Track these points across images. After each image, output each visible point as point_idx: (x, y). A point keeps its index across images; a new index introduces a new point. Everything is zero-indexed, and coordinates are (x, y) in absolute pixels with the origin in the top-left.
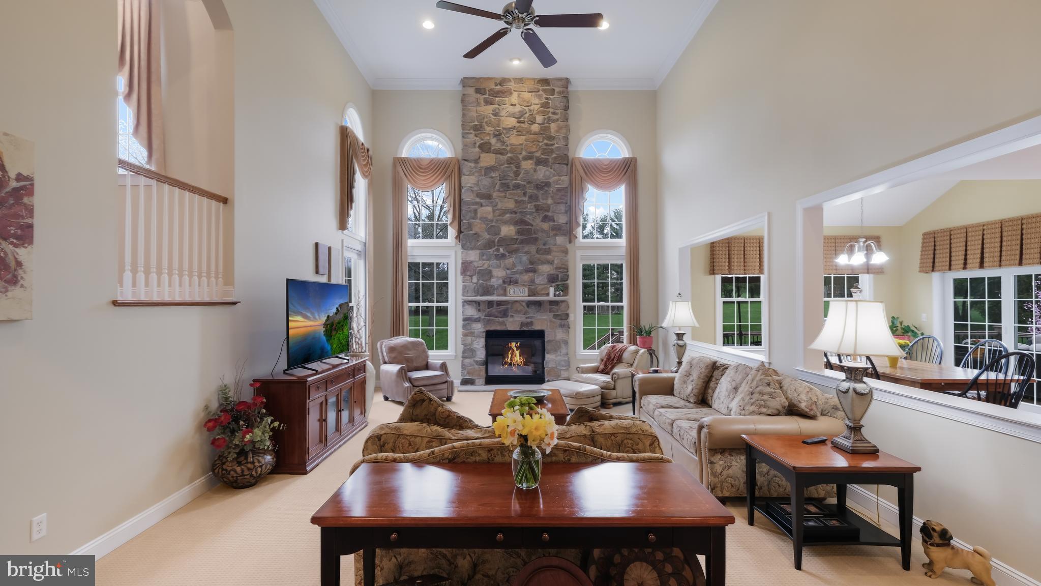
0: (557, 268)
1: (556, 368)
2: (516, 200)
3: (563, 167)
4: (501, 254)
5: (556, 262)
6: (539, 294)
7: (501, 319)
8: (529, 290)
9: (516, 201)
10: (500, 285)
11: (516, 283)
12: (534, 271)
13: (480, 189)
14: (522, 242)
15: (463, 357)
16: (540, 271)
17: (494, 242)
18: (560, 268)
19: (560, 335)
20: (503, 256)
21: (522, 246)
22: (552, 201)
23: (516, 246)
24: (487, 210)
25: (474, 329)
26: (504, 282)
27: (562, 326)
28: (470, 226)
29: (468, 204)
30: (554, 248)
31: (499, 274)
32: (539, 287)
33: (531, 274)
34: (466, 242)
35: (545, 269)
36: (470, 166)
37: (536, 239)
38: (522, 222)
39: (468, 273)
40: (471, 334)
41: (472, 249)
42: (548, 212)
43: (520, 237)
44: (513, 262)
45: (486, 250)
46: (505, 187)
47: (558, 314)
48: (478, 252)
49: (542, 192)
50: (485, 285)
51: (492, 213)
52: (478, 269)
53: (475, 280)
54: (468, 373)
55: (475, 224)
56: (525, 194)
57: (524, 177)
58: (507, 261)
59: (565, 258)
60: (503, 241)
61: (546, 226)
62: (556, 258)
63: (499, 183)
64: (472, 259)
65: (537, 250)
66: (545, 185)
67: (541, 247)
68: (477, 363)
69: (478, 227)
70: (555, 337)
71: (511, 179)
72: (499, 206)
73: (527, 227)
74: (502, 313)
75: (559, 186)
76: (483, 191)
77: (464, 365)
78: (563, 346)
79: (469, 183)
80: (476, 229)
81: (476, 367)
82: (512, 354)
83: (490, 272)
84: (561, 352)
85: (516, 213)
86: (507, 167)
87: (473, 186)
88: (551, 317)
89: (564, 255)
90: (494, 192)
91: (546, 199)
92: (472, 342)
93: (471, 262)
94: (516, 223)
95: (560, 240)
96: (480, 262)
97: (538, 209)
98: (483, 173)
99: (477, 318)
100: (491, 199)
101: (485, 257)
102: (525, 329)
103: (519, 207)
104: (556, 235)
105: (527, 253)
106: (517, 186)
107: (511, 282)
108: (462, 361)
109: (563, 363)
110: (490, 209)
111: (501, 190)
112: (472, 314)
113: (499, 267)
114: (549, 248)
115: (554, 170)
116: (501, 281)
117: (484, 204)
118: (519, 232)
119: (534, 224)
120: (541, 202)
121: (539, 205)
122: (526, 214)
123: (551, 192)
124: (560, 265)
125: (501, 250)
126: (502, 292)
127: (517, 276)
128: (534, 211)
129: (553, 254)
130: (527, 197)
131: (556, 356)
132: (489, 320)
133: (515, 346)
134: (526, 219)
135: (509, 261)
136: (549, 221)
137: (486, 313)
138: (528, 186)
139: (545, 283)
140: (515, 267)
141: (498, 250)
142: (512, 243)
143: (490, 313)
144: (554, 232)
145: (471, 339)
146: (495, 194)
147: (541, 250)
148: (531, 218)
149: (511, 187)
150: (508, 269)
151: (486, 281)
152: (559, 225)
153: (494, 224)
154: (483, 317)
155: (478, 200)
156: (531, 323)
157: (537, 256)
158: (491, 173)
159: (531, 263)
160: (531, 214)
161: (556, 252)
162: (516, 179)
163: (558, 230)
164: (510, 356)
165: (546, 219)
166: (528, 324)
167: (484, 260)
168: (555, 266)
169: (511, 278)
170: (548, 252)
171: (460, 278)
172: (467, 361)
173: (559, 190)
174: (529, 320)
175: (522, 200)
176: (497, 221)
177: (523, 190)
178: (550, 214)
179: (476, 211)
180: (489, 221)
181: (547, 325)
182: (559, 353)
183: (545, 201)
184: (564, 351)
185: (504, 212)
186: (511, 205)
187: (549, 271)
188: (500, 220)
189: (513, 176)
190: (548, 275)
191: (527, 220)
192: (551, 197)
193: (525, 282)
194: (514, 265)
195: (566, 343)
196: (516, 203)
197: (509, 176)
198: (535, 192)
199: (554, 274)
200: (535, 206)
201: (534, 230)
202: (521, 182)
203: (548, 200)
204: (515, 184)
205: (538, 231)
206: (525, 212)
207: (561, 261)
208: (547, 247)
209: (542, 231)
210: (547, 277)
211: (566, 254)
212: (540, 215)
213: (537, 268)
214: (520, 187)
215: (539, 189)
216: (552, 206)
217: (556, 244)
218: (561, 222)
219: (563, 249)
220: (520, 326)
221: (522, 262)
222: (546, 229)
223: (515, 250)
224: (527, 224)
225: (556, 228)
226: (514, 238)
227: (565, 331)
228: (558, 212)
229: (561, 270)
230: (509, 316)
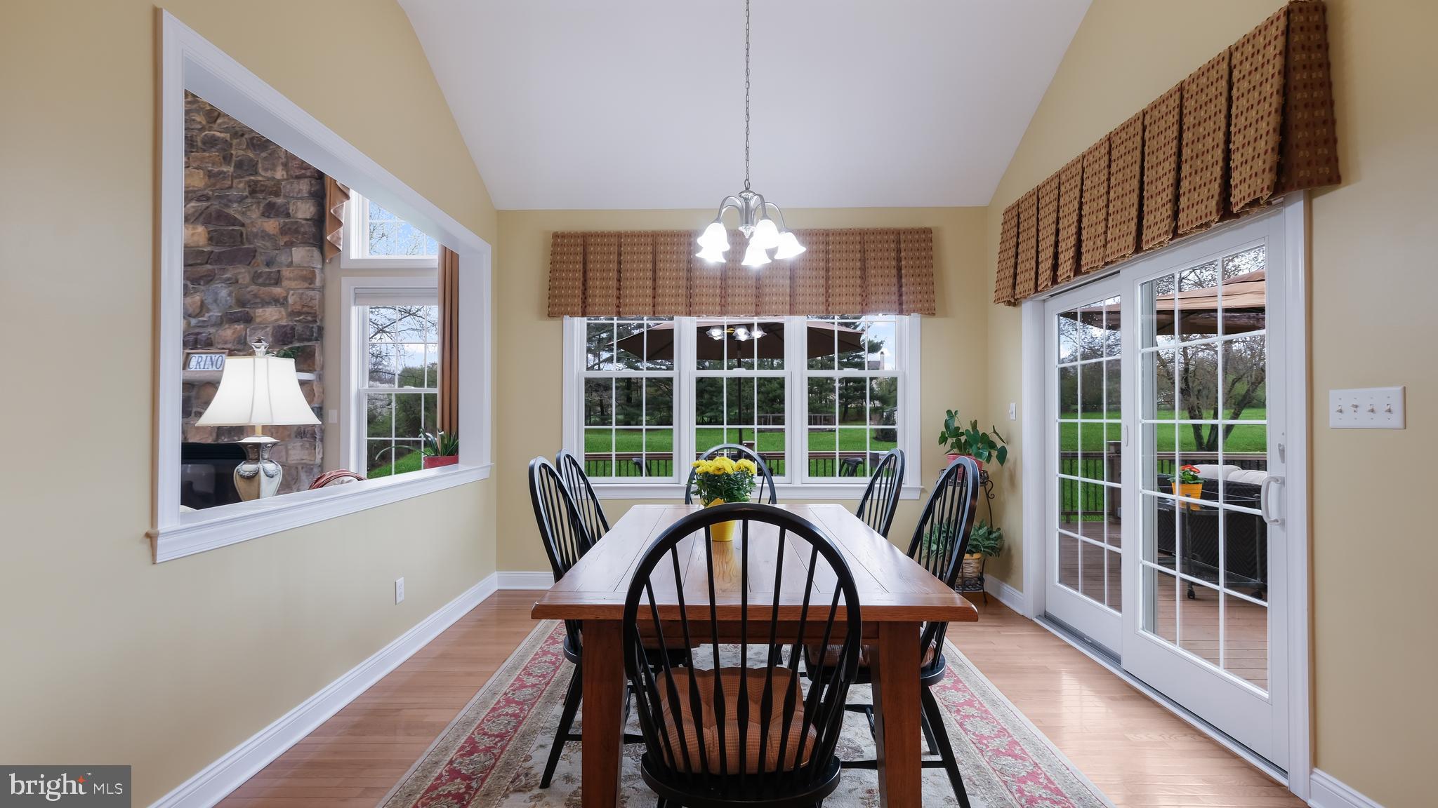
0: (293, 314)
2: (209, 171)
5: (290, 300)
9: (210, 175)
11: (208, 344)
12: (248, 320)
14: (221, 260)
16: (258, 320)
18: (299, 313)
19: (296, 453)
21: (219, 266)
22: (285, 173)
23: (209, 267)
30: (286, 272)
33: (239, 327)
35: (270, 315)
37: (252, 253)
38: (222, 217)
42: (276, 194)
43: (217, 250)
44: (203, 301)
49: (264, 155)
56: (227, 159)
57: (224, 123)
59: (310, 293)
61: (271, 225)
62: (291, 292)
65: (252, 277)
67: (262, 269)
70: (287, 460)
71: (199, 127)
73: (231, 228)
78: (303, 476)
85: (208, 199)
89: (306, 285)
91: (273, 169)
95: (299, 254)
97: (254, 190)
102: (225, 440)
103: (214, 185)
104: (290, 245)
105: (233, 282)
107: (196, 342)
114: (279, 271)
118: (211, 238)
119: (247, 221)
120: (263, 175)
121: (258, 181)
122: (231, 201)
124: (298, 307)
127: (212, 330)
128: (246, 193)
129: (286, 284)
130: (233, 164)
134: (231, 212)
135: (192, 299)
136: (277, 216)
138: (235, 142)
140: (208, 310)
142: (199, 261)
144: (286, 239)
147: (261, 276)
148: (239, 209)
149: (200, 144)
150: (189, 315)
152: (298, 224)
157: (253, 288)
159: (241, 303)
160: (241, 200)
161: (290, 279)
163: (292, 234)
165: (270, 210)
168: (289, 310)
169: (198, 334)
170: (276, 279)
175: (222, 172)
177: (225, 151)
178: (280, 201)
183: (269, 174)
186: (196, 180)
187: (277, 320)
189: (204, 123)
190: (275, 328)
191: (233, 213)
192: (282, 164)
193: (226, 343)
194: (203, 307)
196: (210, 177)
197: (194, 120)
198: (250, 154)
199: (285, 326)
200: (249, 184)
201: (247, 235)
202: (218, 134)
203: (275, 171)
204: (206, 138)
205: (256, 235)
206: (228, 195)
207: (301, 299)
208: (274, 269)
209: (262, 237)
210: (273, 331)
211: (310, 284)
212: (259, 203)
213: (253, 315)
214: (216, 145)
215: (257, 147)
216: (283, 183)
217: (292, 262)
218: (304, 216)
219: (305, 272)
220: (214, 435)
221: (218, 301)
222: (271, 233)
223: (205, 276)
224: (232, 221)
225: (289, 229)
226: (203, 251)
227: (307, 445)
228: (295, 195)
229: (301, 318)
230: (193, 414)
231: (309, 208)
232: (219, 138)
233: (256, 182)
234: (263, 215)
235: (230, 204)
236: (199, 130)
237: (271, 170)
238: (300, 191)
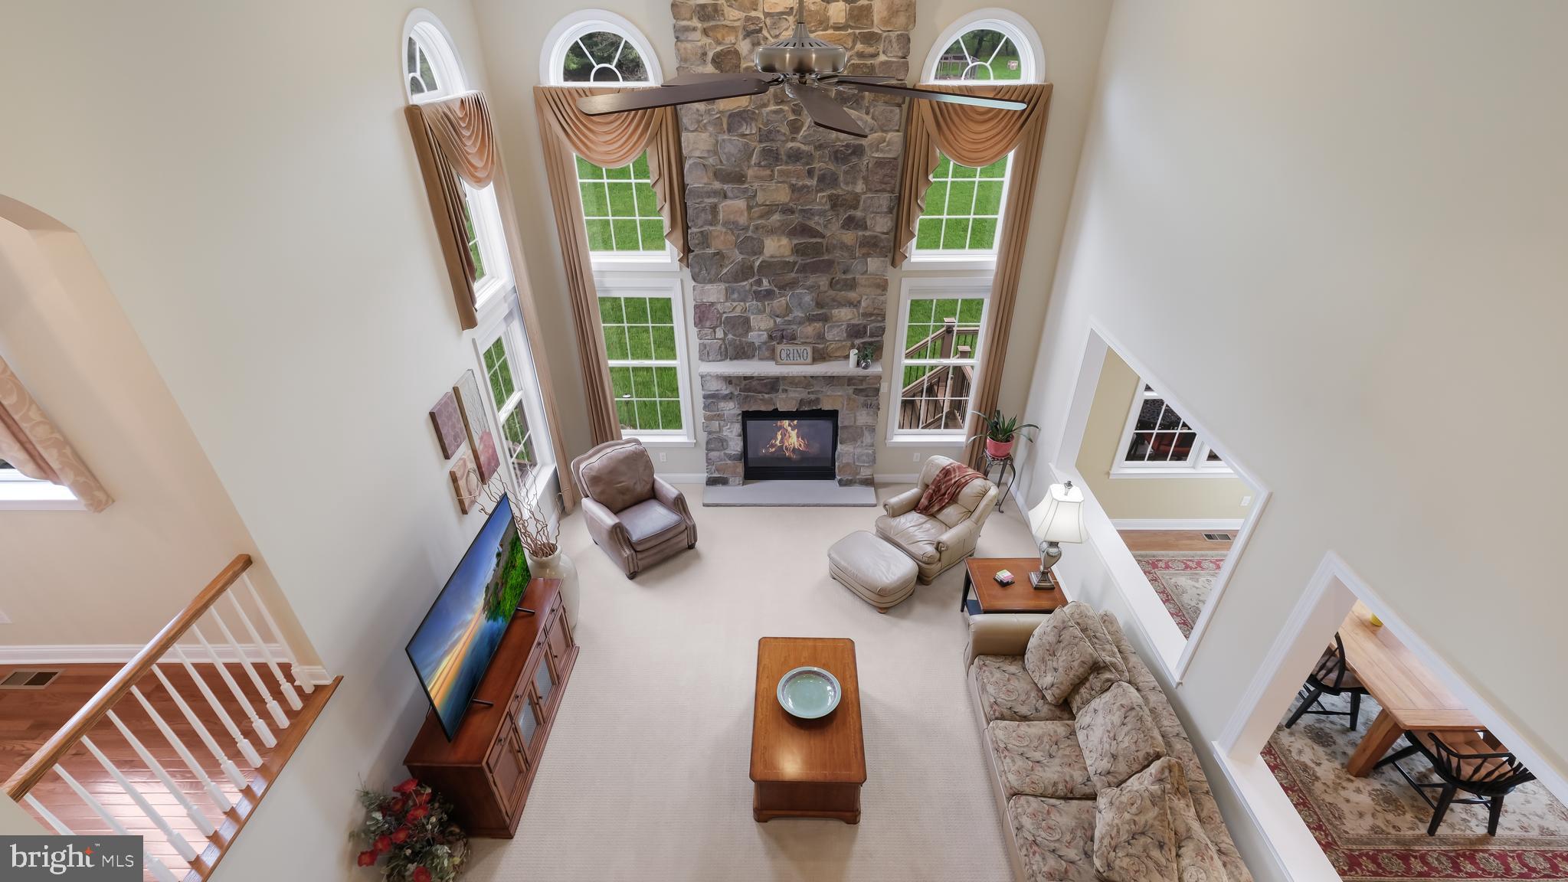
0: (865, 315)
1: (854, 462)
2: (793, 185)
3: (891, 111)
4: (766, 290)
5: (863, 304)
6: (831, 357)
7: (766, 396)
8: (814, 350)
9: (794, 188)
10: (765, 343)
11: (792, 339)
12: (825, 319)
13: (721, 161)
14: (803, 269)
15: (707, 449)
16: (834, 319)
17: (752, 267)
18: (871, 315)
19: (863, 418)
20: (769, 294)
21: (803, 275)
22: (864, 186)
23: (793, 275)
24: (735, 206)
25: (722, 410)
26: (771, 337)
27: (866, 405)
28: (705, 239)
29: (700, 194)
30: (861, 279)
31: (760, 326)
32: (832, 347)
33: (818, 325)
34: (701, 270)
35: (844, 315)
36: (698, 110)
37: (830, 264)
38: (804, 230)
39: (708, 324)
40: (720, 417)
41: (711, 282)
42: (855, 208)
43: (800, 260)
44: (787, 304)
45: (737, 282)
46: (771, 157)
47: (861, 387)
48: (723, 286)
49: (845, 167)
50: (738, 342)
51: (746, 214)
52: (725, 315)
53: (720, 334)
54: (718, 470)
55: (715, 234)
56: (810, 173)
57: (810, 136)
58: (775, 302)
59: (882, 298)
60: (767, 267)
61: (849, 237)
62: (865, 297)
63: (759, 147)
64: (712, 299)
65: (831, 282)
66: (854, 153)
67: (840, 276)
68: (730, 457)
69: (721, 239)
70: (855, 422)
71: (784, 139)
72: (760, 198)
73: (814, 240)
74: (769, 387)
75: (881, 155)
76: (726, 166)
77: (710, 459)
78: (866, 433)
79: (697, 149)
80: (717, 245)
81: (729, 462)
82: (784, 435)
83: (747, 321)
84: (862, 442)
85: (792, 212)
86: (775, 112)
87: (706, 155)
88: (851, 391)
89: (879, 291)
90: (749, 167)
91: (854, 183)
92: (720, 429)
93: (712, 304)
94: (792, 233)
95: (874, 264)
96: (728, 304)
97: (835, 203)
98: (725, 126)
99: (727, 395)
100: (743, 182)
101: (735, 296)
102: (807, 408)
103: (798, 199)
104: (868, 255)
105: (812, 288)
106: (795, 156)
107: (782, 337)
108: (707, 454)
109: (864, 458)
110: (741, 204)
111: (763, 163)
112: (719, 388)
113: (761, 312)
114: (854, 279)
115: (873, 118)
116: (765, 336)
117: (729, 194)
118: (797, 250)
119: (828, 233)
120: (843, 189)
122: (813, 215)
123: (864, 169)
124: (870, 310)
125: (765, 282)
126: (767, 354)
127: (795, 327)
128: (827, 207)
129: (860, 290)
130: (816, 179)
131: (854, 448)
132: (747, 397)
133: (789, 425)
134: (811, 224)
135: (779, 302)
136: (856, 228)
137: (742, 386)
138: (817, 154)
139: (842, 339)
140: (791, 311)
141: (759, 283)
142: (786, 271)
143: (748, 386)
144: (864, 250)
145: (719, 424)
146: (750, 173)
147: (838, 282)
148: (821, 221)
149: (784, 158)
150: (778, 317)
151: (739, 336)
152: (876, 237)
153: (750, 234)
154: (736, 393)
155: (717, 185)
156: (817, 400)
157: (832, 293)
158: (741, 126)
159: (819, 305)
160: (822, 213)
161: (865, 286)
162: (793, 139)
163: (871, 245)
164: (779, 437)
165: (850, 223)
166: (810, 402)
167: (734, 301)
168: (861, 311)
169: (783, 330)
170: (852, 285)
171: (693, 331)
172: (714, 454)
173: (880, 163)
174: (812, 397)
175: (805, 186)
176: (757, 229)
177: (808, 164)
178: (858, 214)
179: (714, 209)
180: (743, 229)
181: (843, 404)
182: (859, 443)
183: (850, 188)
184: (867, 439)
185: (770, 210)
186: (783, 196)
187: (850, 319)
188: (763, 227)
189: (788, 134)
190: (848, 325)
191: (813, 226)
192: (864, 178)
193: (808, 338)
194: (788, 310)
195: (872, 429)
196: (793, 191)
197: (778, 131)
198: (832, 167)
199: (859, 325)
200: (830, 197)
201: (827, 246)
202: (803, 147)
203: (855, 184)
204: (791, 151)
205: (834, 247)
206: (811, 209)
207: (873, 302)
208: (849, 276)
209: (841, 248)
210: (847, 330)
211: (883, 291)
212: (837, 215)
213: (829, 314)
214: (801, 158)
215: (840, 161)
216: (863, 196)
217: (867, 271)
218: (879, 230)
219: (878, 280)
220: (798, 405)
221: (802, 305)
222: (849, 244)
223: (790, 283)
224: (814, 233)
225: (868, 242)
226: (789, 262)
227: (872, 413)
228: (875, 210)
229: (873, 318)
230: (780, 390)
231: (887, 223)
232: (804, 151)
233: (838, 196)
234: (843, 227)
235: (812, 217)
236: (783, 141)
237: (852, 183)
238: (880, 206)
